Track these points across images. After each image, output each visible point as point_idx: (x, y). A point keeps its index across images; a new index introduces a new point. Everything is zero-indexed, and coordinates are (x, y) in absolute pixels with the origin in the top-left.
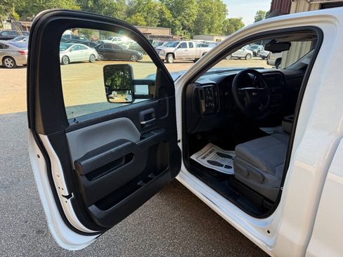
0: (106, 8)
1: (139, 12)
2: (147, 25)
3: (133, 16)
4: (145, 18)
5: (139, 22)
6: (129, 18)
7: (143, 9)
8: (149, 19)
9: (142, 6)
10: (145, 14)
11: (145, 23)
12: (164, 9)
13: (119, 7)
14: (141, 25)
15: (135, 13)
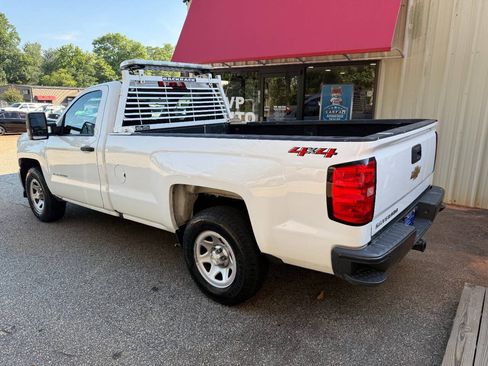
0: (7, 61)
1: (64, 67)
2: (78, 85)
3: (54, 73)
4: (74, 75)
5: (64, 81)
6: (47, 77)
7: (69, 63)
8: (80, 77)
9: (67, 59)
10: (73, 70)
11: (73, 83)
12: (103, 63)
13: (30, 60)
14: (68, 85)
15: (57, 69)
